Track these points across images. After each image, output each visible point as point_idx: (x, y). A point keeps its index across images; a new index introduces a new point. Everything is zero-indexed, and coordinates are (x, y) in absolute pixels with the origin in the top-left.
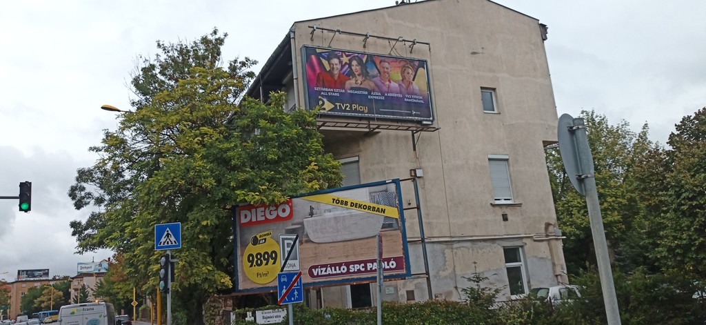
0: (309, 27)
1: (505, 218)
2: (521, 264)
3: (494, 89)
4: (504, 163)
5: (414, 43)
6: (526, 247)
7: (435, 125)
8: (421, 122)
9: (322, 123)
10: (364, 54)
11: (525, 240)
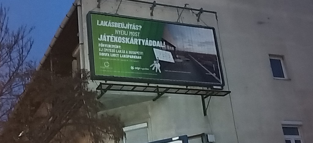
3: (282, 57)
5: (201, 11)
7: (226, 89)
8: (211, 86)
9: (107, 86)
10: (152, 20)
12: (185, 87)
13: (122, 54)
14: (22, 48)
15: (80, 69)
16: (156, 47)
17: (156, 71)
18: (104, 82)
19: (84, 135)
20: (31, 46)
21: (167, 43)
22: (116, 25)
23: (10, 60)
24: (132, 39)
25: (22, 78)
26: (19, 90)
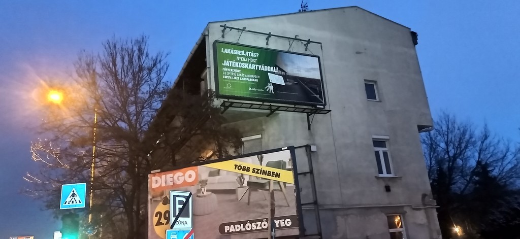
0: (221, 26)
1: (388, 189)
2: (402, 229)
3: (375, 82)
5: (309, 42)
6: (406, 214)
7: (327, 108)
8: (315, 106)
9: (229, 103)
10: (267, 49)
11: (406, 209)
12: (293, 106)
13: (242, 77)
14: (160, 70)
15: (207, 90)
16: (270, 72)
17: (270, 92)
18: (226, 100)
19: (210, 143)
20: (167, 68)
21: (280, 69)
22: (237, 52)
23: (149, 80)
24: (250, 65)
25: (160, 95)
26: (157, 105)
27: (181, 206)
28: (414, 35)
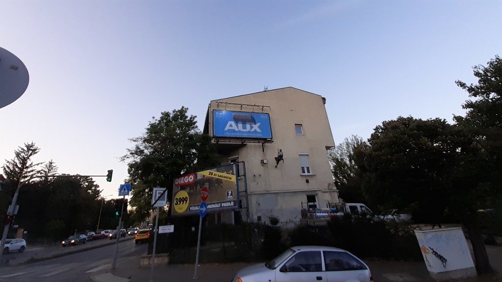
0: (216, 102)
1: (307, 181)
2: (316, 203)
3: (301, 125)
4: (307, 156)
5: (263, 107)
6: (318, 195)
7: (273, 140)
8: (266, 139)
9: (218, 140)
11: (318, 192)
27: (160, 195)
28: (324, 99)
